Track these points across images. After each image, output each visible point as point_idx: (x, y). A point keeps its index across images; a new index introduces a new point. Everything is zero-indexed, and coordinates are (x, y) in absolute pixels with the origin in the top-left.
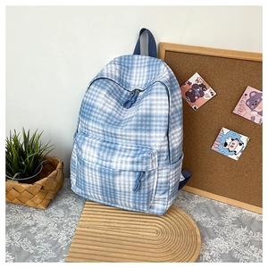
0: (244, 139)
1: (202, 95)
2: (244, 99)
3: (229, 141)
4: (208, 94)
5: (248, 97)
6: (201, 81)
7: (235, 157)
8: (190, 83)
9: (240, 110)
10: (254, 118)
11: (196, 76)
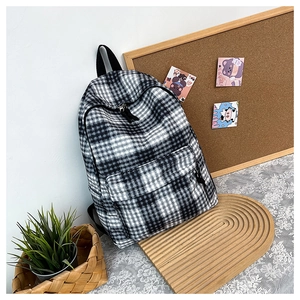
0: (235, 104)
1: (184, 84)
2: (220, 70)
3: (223, 114)
4: (190, 80)
5: (222, 67)
6: (179, 72)
7: (233, 125)
8: (169, 79)
9: (221, 82)
10: (233, 83)
11: (173, 69)
